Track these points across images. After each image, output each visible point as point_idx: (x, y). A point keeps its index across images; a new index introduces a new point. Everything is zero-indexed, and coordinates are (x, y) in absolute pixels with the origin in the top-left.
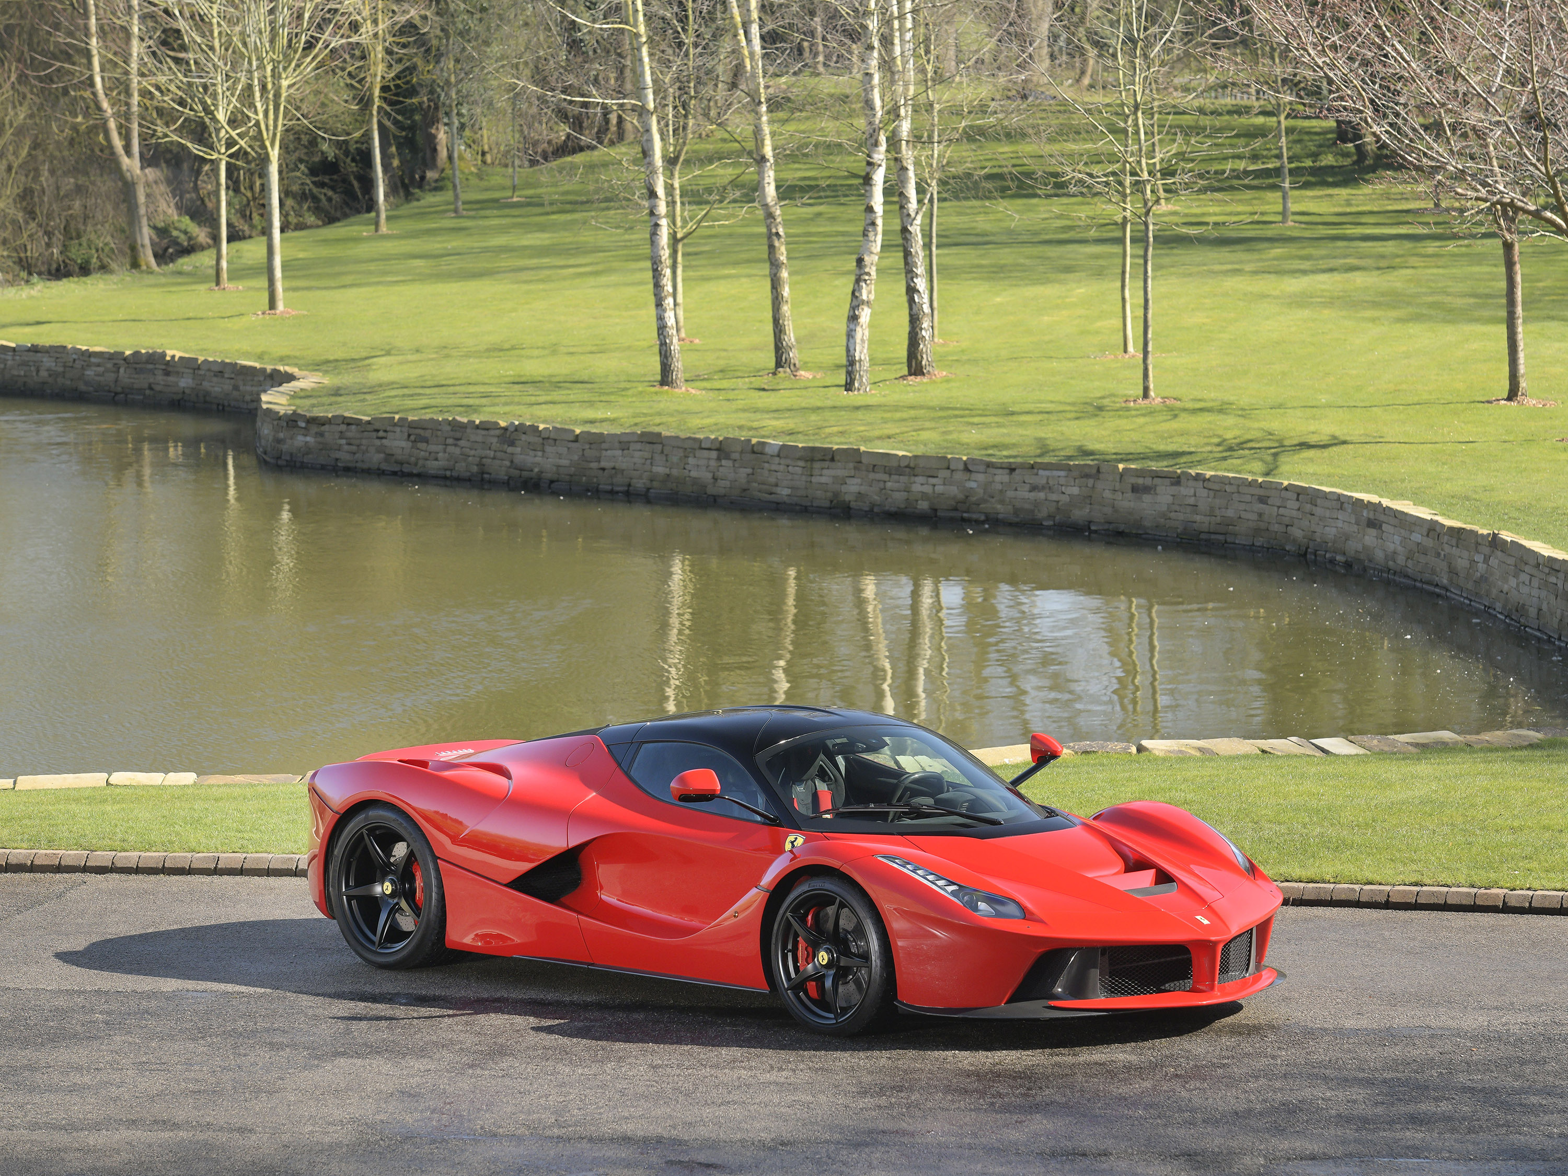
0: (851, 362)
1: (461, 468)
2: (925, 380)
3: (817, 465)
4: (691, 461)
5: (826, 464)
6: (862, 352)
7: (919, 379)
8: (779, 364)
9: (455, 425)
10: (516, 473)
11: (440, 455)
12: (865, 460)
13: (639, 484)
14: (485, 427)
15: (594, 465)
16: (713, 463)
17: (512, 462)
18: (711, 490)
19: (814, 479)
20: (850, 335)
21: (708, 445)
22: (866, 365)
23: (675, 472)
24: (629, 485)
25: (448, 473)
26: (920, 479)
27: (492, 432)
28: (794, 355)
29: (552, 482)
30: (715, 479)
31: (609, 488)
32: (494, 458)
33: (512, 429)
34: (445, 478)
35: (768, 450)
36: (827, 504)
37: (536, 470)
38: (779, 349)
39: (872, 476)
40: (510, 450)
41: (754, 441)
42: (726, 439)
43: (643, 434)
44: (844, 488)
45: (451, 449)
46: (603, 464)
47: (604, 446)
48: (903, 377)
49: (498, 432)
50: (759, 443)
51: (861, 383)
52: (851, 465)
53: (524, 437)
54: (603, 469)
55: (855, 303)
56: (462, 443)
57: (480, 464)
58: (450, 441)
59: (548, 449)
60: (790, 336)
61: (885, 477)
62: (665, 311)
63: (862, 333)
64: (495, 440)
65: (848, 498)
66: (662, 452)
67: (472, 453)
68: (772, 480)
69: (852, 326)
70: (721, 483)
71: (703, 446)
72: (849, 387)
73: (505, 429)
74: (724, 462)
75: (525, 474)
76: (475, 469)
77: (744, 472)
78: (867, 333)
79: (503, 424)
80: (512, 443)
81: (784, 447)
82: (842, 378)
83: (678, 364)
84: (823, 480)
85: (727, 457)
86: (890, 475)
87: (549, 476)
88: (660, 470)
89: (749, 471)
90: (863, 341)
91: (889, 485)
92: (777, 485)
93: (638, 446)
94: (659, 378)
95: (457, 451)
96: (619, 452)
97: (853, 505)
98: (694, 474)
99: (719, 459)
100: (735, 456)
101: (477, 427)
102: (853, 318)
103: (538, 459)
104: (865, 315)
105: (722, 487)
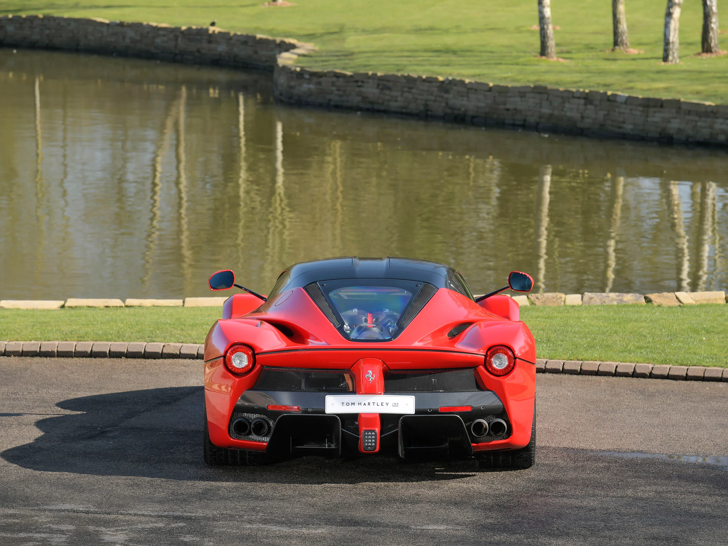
0: (667, 43)
1: (413, 107)
2: (713, 56)
3: (651, 110)
4: (567, 105)
5: (658, 109)
6: (674, 37)
7: (709, 55)
8: (616, 43)
9: (409, 79)
10: (449, 111)
11: (399, 99)
12: (684, 107)
13: (532, 120)
14: (430, 81)
15: (502, 107)
16: (582, 107)
17: (447, 104)
18: (580, 125)
19: (649, 119)
20: (667, 25)
21: (578, 95)
22: (677, 46)
23: (556, 113)
24: (525, 121)
25: (404, 110)
26: (720, 121)
27: (434, 84)
28: (626, 37)
29: (473, 117)
30: (583, 117)
31: (511, 122)
32: (435, 101)
33: (447, 82)
34: (402, 113)
35: (618, 99)
36: (657, 135)
37: (463, 109)
38: (616, 33)
39: (688, 117)
40: (446, 96)
41: (609, 93)
42: (591, 92)
43: (535, 87)
44: (669, 125)
45: (406, 95)
46: (508, 106)
47: (509, 94)
48: (699, 54)
49: (438, 84)
50: (613, 95)
51: (673, 57)
52: (674, 110)
53: (455, 88)
54: (508, 110)
55: (670, 4)
56: (414, 91)
57: (426, 105)
58: (406, 89)
59: (472, 96)
60: (623, 26)
61: (697, 118)
62: (544, 7)
63: (674, 24)
64: (435, 89)
65: (671, 132)
66: (548, 99)
67: (420, 97)
68: (621, 119)
69: (668, 20)
70: (587, 120)
71: (575, 95)
72: (665, 59)
73: (443, 82)
74: (589, 107)
75: (456, 112)
76: (422, 108)
77: (601, 114)
78: (678, 24)
79: (441, 78)
80: (447, 91)
81: (629, 98)
82: (660, 53)
83: (551, 43)
84: (655, 119)
85: (591, 103)
86: (700, 117)
87: (471, 113)
88: (546, 111)
89: (606, 112)
90: (675, 29)
91: (699, 124)
92: (624, 122)
93: (532, 95)
94: (539, 50)
95: (410, 96)
96: (518, 99)
97: (675, 136)
98: (569, 114)
99: (585, 104)
100: (596, 102)
101: (424, 81)
102: (669, 15)
103: (465, 102)
104: (677, 12)
105: (587, 123)
